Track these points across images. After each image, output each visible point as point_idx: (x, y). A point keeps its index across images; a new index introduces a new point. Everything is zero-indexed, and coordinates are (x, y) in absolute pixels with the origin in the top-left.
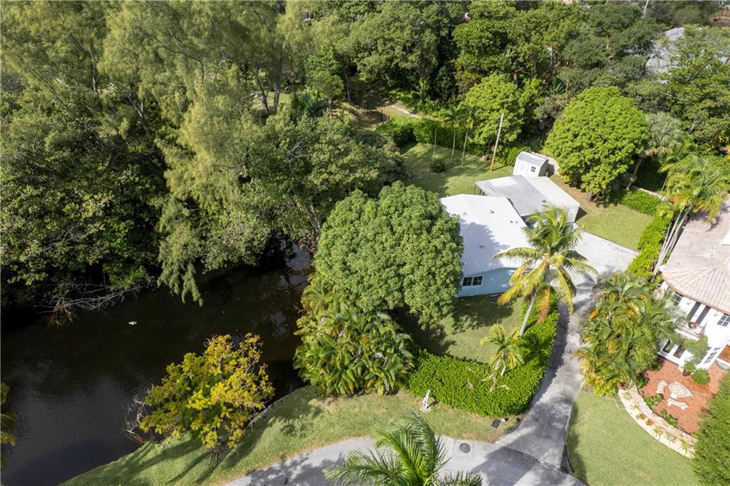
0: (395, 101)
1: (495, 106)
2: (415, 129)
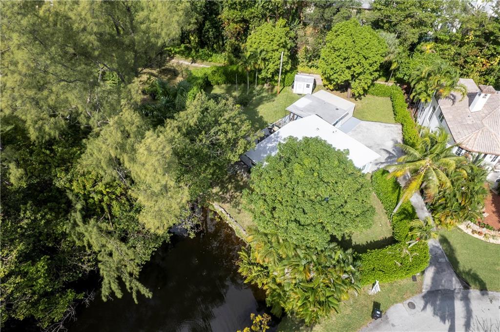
0: (173, 56)
1: (275, 47)
2: (209, 76)
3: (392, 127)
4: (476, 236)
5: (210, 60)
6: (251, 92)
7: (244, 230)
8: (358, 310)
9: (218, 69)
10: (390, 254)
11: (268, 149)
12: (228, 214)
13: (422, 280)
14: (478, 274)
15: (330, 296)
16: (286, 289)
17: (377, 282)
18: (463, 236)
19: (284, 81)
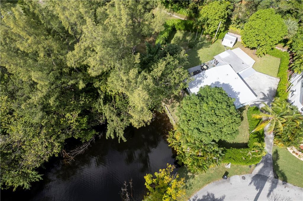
2: (176, 25)
3: (273, 79)
4: (294, 154)
5: (178, 12)
6: (198, 39)
7: (174, 121)
8: (217, 173)
9: (181, 22)
10: (241, 153)
11: (197, 81)
12: (168, 110)
13: (254, 168)
14: (285, 173)
15: (205, 165)
16: (186, 155)
17: (230, 164)
18: (286, 153)
19: (218, 36)
